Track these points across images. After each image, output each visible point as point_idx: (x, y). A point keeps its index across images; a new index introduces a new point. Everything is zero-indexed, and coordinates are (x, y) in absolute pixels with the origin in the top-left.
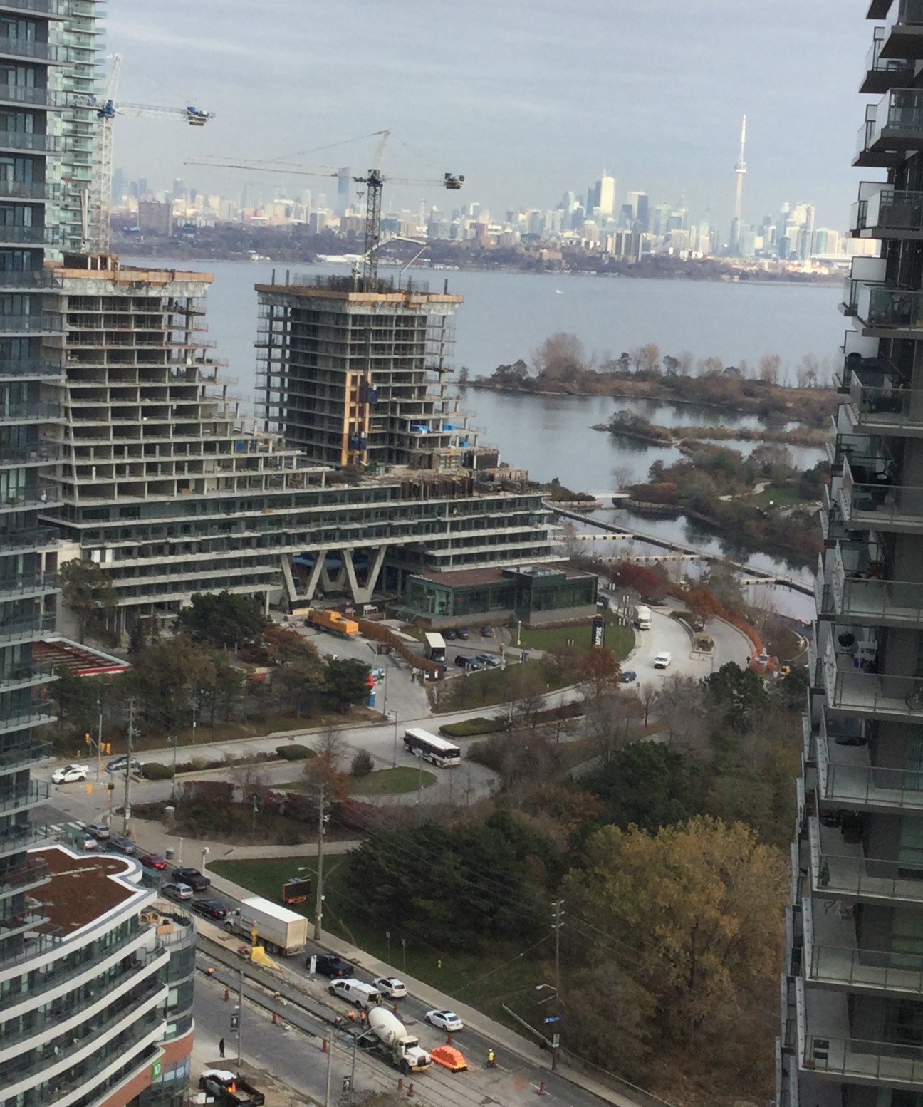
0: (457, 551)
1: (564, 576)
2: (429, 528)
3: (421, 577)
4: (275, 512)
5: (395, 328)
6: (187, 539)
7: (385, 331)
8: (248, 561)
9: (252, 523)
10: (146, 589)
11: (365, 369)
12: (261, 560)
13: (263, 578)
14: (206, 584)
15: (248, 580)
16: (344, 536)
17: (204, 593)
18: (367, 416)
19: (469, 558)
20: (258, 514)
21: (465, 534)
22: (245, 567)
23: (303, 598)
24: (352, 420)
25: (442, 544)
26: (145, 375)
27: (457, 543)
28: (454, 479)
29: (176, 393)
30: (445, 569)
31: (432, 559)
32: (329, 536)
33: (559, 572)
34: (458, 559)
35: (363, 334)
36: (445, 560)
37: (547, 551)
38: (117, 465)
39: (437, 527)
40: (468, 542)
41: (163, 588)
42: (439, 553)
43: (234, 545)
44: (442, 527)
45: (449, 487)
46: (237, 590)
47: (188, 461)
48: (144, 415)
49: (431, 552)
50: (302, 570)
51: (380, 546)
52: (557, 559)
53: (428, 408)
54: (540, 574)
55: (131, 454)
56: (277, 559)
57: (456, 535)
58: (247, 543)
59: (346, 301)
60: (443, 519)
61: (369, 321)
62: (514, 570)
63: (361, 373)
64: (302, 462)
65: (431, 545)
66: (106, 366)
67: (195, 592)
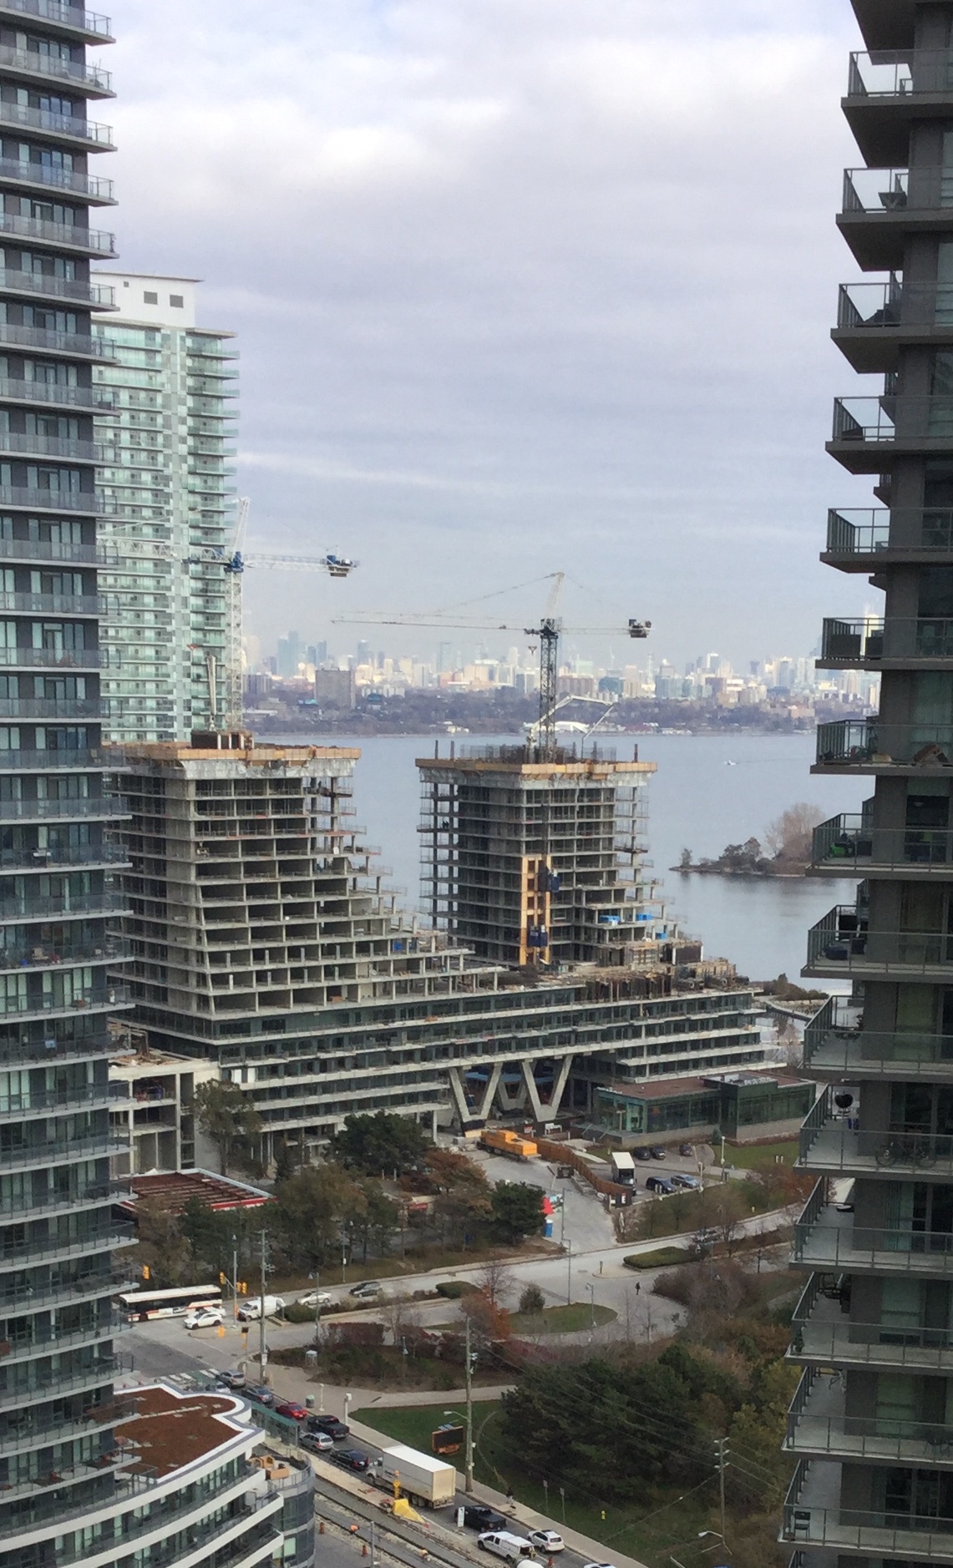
0: (654, 1060)
1: (776, 1084)
2: (621, 1034)
3: (611, 1089)
4: (440, 1020)
5: (577, 804)
6: (339, 1054)
7: (566, 807)
8: (409, 1078)
9: (414, 1034)
10: (295, 1112)
11: (544, 853)
12: (426, 1076)
13: (429, 1096)
14: (363, 1104)
15: (412, 1098)
16: (521, 1045)
17: (358, 1114)
18: (548, 907)
19: (668, 1067)
20: (421, 1022)
21: (663, 1040)
22: (407, 1083)
23: (476, 1117)
24: (531, 912)
25: (636, 1052)
26: (285, 867)
27: (653, 1050)
28: (647, 976)
29: (322, 887)
30: (640, 1080)
31: (625, 1069)
32: (504, 1046)
33: (770, 1079)
34: (655, 1069)
35: (540, 811)
36: (640, 1070)
37: (759, 1056)
38: (258, 972)
39: (630, 1032)
40: (667, 1048)
41: (313, 1110)
42: (632, 1062)
43: (394, 1058)
44: (636, 1033)
45: (643, 986)
46: (401, 1111)
47: (339, 966)
48: (285, 914)
49: (624, 1061)
50: (475, 1087)
51: (564, 1056)
52: (772, 1065)
53: (619, 895)
54: (747, 1082)
55: (272, 959)
56: (444, 1074)
57: (652, 1040)
58: (409, 1056)
59: (518, 774)
60: (636, 1023)
61: (547, 796)
62: (718, 1079)
63: (539, 857)
64: (469, 962)
65: (623, 1052)
66: (241, 859)
67: (348, 1114)
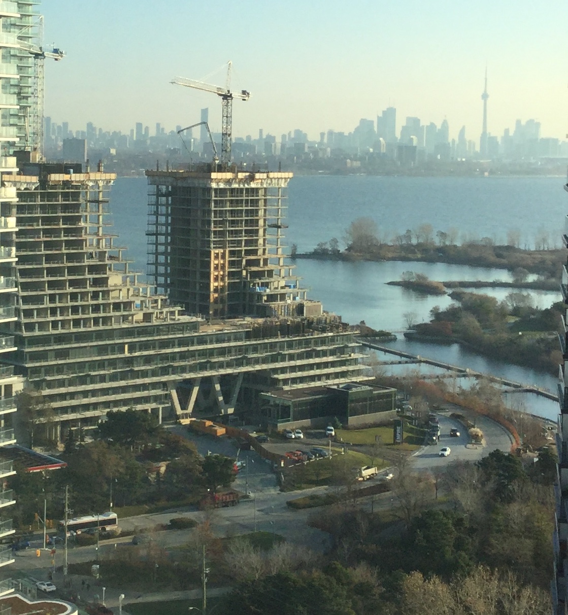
0: (294, 375)
1: (372, 391)
2: (274, 359)
3: (269, 394)
4: (163, 351)
6: (102, 372)
7: (238, 220)
9: (148, 360)
10: (74, 409)
11: (224, 247)
12: (154, 386)
13: (156, 399)
14: (116, 403)
15: (146, 400)
16: (213, 366)
17: (115, 410)
19: (302, 380)
20: (152, 352)
21: (299, 363)
23: (185, 412)
24: (216, 284)
25: (283, 370)
27: (293, 369)
28: (289, 323)
29: (93, 269)
30: (286, 388)
31: (277, 381)
32: (203, 367)
33: (368, 388)
34: (294, 381)
35: (222, 223)
36: (285, 381)
37: (358, 373)
39: (279, 358)
40: (302, 368)
41: (86, 407)
42: (281, 376)
43: (135, 375)
44: (282, 358)
45: (285, 329)
46: (139, 407)
47: (102, 317)
48: (70, 286)
49: (276, 376)
50: (184, 392)
51: (239, 373)
52: (366, 378)
53: (270, 273)
54: (354, 390)
55: (62, 314)
56: (164, 385)
57: (293, 363)
58: (144, 374)
60: (283, 353)
62: (335, 387)
63: (221, 251)
65: (275, 371)
66: (43, 252)
67: (109, 410)
